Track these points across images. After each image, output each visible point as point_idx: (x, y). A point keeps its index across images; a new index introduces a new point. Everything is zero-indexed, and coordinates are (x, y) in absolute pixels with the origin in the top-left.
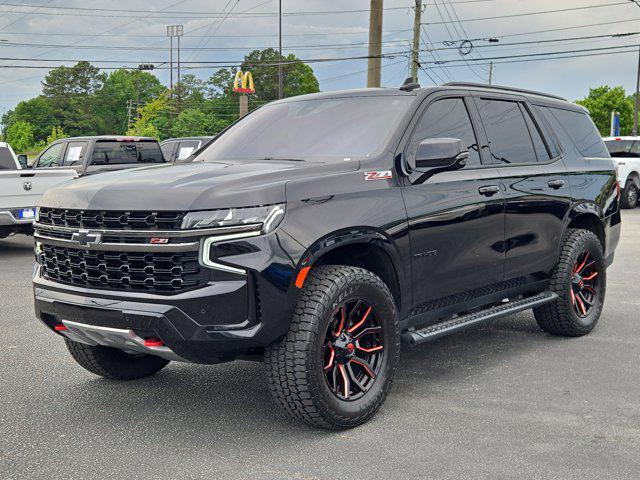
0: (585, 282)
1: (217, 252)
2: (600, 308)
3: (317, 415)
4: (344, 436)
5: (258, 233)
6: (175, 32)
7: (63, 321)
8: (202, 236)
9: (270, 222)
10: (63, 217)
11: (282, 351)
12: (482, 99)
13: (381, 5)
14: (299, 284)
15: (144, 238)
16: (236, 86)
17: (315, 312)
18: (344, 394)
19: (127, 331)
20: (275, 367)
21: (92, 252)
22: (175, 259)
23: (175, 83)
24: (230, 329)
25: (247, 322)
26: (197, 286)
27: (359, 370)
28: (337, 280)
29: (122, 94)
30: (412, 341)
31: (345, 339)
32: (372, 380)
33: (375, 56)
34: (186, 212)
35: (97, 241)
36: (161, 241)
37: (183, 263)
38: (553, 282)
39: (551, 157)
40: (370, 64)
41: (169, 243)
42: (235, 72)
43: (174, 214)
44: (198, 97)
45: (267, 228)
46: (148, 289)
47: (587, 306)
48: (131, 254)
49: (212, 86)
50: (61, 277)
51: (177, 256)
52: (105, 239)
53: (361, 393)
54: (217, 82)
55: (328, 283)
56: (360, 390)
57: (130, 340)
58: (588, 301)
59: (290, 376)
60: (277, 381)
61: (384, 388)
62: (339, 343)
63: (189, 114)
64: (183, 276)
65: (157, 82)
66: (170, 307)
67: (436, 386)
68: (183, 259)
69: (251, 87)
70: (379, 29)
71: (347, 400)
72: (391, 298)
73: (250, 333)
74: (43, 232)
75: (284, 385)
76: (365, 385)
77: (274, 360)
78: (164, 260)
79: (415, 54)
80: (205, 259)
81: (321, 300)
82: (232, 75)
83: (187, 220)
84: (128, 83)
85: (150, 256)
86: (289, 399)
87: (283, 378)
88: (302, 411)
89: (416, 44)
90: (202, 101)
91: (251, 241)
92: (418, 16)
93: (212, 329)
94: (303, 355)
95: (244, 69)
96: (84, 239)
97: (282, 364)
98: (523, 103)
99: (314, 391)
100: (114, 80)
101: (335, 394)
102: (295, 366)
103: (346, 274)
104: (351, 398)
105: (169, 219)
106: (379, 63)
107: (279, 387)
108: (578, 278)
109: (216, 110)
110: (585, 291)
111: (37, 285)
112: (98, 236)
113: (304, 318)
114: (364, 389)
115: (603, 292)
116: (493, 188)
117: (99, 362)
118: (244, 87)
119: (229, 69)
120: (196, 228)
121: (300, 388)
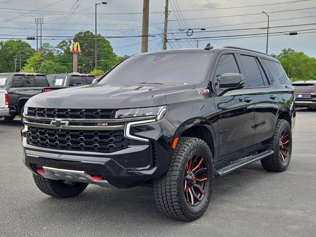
0: (284, 145)
1: (134, 130)
2: (290, 158)
3: (181, 213)
4: (193, 224)
5: (154, 120)
6: (39, 22)
7: (43, 167)
8: (125, 122)
9: (160, 114)
10: (44, 112)
11: (164, 181)
12: (241, 55)
13: (148, 11)
14: (174, 147)
15: (94, 123)
16: (71, 49)
17: (181, 161)
18: (191, 203)
19: (83, 172)
20: (160, 190)
21: (62, 130)
22: (111, 134)
23: (39, 47)
24: (140, 170)
25: (149, 166)
26: (122, 148)
27: (197, 190)
28: (190, 144)
29: (11, 52)
30: (219, 175)
31: (191, 175)
32: (203, 195)
33: (145, 36)
34: (117, 110)
35: (66, 125)
36: (104, 124)
37: (115, 136)
38: (271, 145)
39: (269, 84)
40: (143, 39)
41: (108, 125)
42: (71, 42)
43: (110, 110)
44: (51, 54)
45: (159, 118)
46: (95, 149)
47: (285, 157)
48: (85, 131)
49: (58, 49)
50: (41, 144)
51: (111, 132)
52: (70, 124)
53: (198, 202)
54: (61, 47)
55: (186, 146)
56: (198, 200)
57: (84, 177)
58: (285, 154)
59: (168, 194)
60: (160, 196)
61: (208, 199)
62: (188, 177)
63: (47, 63)
64: (115, 142)
65: (30, 47)
66: (110, 159)
67: (225, 198)
68: (116, 134)
69: (79, 49)
70: (147, 22)
71: (193, 206)
72: (211, 154)
73: (151, 172)
74: (30, 120)
75: (165, 198)
76: (200, 198)
77: (159, 186)
78: (104, 135)
79: (165, 35)
80: (127, 134)
81: (183, 155)
82: (69, 44)
83: (117, 113)
84: (14, 46)
85: (96, 133)
86: (166, 206)
87: (164, 195)
88: (173, 212)
89: (166, 31)
90: (53, 56)
91: (150, 125)
92: (166, 17)
93: (130, 170)
94: (176, 183)
95: (75, 41)
96: (59, 124)
97: (163, 188)
98: (256, 57)
99: (180, 202)
100: (7, 45)
101: (188, 202)
102: (171, 188)
103: (193, 141)
104: (195, 205)
105: (108, 113)
106: (147, 39)
107: (161, 200)
108: (281, 143)
109: (60, 61)
110: (284, 150)
111: (26, 148)
112: (67, 122)
113: (175, 164)
114: (200, 200)
115: (291, 150)
116: (249, 99)
117: (53, 189)
118: (75, 49)
119: (67, 41)
120: (122, 118)
121: (173, 200)
